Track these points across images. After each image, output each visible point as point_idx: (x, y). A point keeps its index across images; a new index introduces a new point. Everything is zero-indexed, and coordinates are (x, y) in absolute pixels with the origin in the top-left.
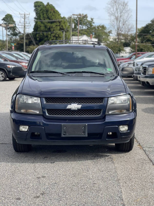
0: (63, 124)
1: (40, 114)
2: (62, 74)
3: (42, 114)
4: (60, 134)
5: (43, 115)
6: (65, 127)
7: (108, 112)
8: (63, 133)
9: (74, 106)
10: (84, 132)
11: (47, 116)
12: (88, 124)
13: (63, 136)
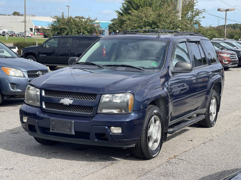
0: (52, 118)
3: (40, 106)
4: (49, 129)
5: (41, 108)
6: (54, 122)
7: (101, 110)
8: (51, 128)
9: (67, 101)
10: (70, 129)
11: (44, 109)
12: (74, 122)
13: (51, 131)
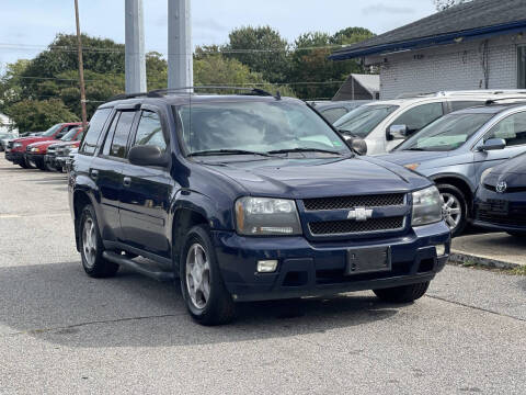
0: (349, 249)
1: (297, 233)
2: (262, 155)
3: (301, 233)
5: (304, 235)
6: (353, 255)
8: (350, 266)
9: (361, 212)
10: (386, 262)
11: (313, 237)
12: (391, 246)
13: (351, 272)
